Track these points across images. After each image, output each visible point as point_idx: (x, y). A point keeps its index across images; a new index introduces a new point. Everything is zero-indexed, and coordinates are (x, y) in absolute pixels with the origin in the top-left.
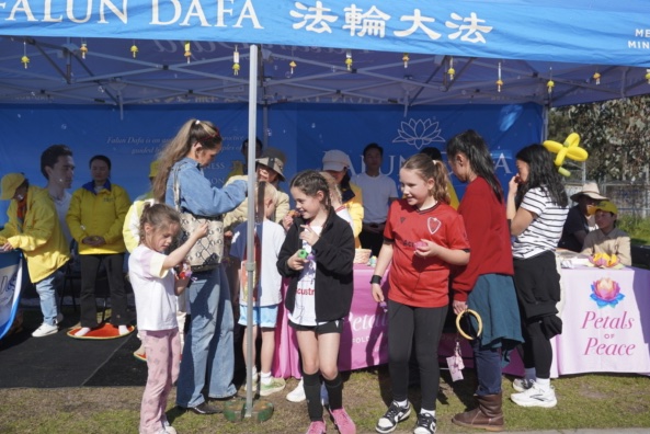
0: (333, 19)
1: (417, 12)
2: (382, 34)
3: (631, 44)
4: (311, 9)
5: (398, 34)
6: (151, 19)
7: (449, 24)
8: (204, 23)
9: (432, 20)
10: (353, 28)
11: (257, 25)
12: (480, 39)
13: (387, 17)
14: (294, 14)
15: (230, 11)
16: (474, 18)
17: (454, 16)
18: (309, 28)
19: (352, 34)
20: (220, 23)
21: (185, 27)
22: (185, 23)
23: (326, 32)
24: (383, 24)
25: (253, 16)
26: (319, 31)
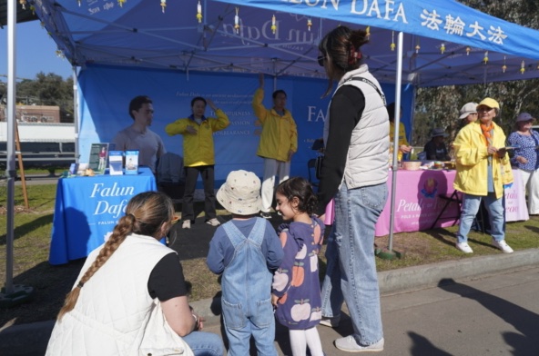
0: (440, 22)
1: (477, 23)
2: (461, 34)
4: (430, 15)
5: (469, 35)
6: (351, 9)
7: (489, 32)
8: (379, 16)
9: (482, 29)
10: (449, 28)
11: (405, 21)
12: (500, 42)
13: (464, 24)
14: (422, 16)
15: (392, 10)
16: (499, 30)
17: (492, 28)
18: (429, 26)
19: (448, 32)
20: (387, 17)
21: (369, 17)
22: (369, 14)
23: (436, 30)
24: (462, 28)
25: (403, 15)
26: (433, 28)
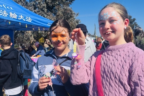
0: (8, 14)
1: (21, 15)
2: (16, 18)
3: (48, 25)
4: (3, 12)
5: (19, 19)
7: (26, 18)
9: (24, 17)
10: (11, 16)
12: (30, 22)
13: (17, 16)
14: (0, 12)
16: (29, 18)
17: (27, 17)
18: (3, 15)
19: (11, 18)
23: (6, 17)
24: (16, 17)
26: (5, 16)
